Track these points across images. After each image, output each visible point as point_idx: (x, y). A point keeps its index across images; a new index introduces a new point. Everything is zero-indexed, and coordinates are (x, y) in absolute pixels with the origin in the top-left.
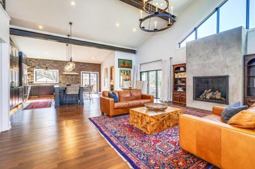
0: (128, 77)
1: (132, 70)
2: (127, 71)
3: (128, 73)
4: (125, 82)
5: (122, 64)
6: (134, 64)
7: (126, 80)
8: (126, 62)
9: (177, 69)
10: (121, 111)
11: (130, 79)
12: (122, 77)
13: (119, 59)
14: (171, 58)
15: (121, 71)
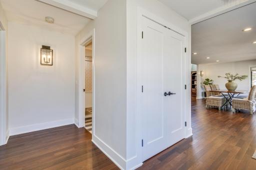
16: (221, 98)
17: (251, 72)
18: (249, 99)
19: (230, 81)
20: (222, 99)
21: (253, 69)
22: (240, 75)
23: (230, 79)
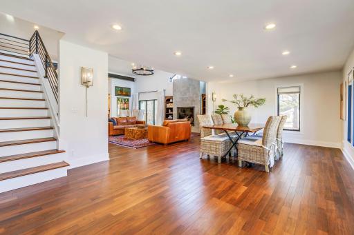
0: (126, 106)
1: (130, 99)
2: (125, 99)
3: (126, 102)
4: (122, 111)
5: (119, 92)
6: (132, 92)
7: (124, 109)
8: (124, 90)
9: (168, 100)
10: (118, 132)
11: (128, 108)
12: (119, 105)
13: (116, 87)
14: (164, 90)
15: (118, 99)
16: (222, 139)
17: (278, 95)
18: (263, 143)
19: (240, 108)
20: (225, 142)
21: (280, 91)
22: (255, 98)
23: (242, 105)
